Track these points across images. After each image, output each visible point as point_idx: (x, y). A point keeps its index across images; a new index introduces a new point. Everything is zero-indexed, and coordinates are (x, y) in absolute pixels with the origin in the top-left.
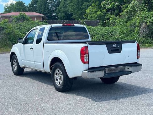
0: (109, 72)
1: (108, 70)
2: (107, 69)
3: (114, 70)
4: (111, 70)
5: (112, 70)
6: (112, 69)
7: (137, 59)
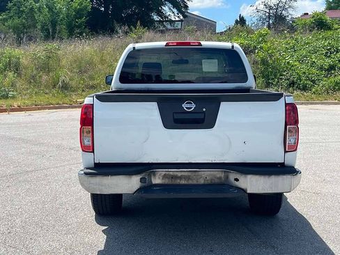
0: (166, 181)
1: (165, 176)
2: (162, 172)
3: (188, 178)
4: (173, 177)
5: (180, 178)
6: (179, 174)
7: (286, 152)
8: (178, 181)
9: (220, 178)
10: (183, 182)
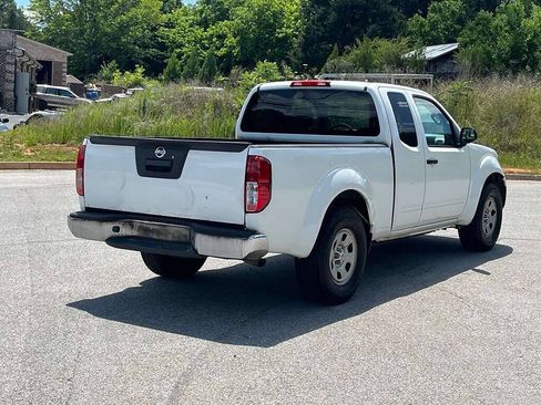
0: (141, 234)
1: (140, 228)
2: (137, 223)
6: (151, 227)
7: (246, 212)
8: (151, 235)
9: (185, 236)
10: (155, 237)
